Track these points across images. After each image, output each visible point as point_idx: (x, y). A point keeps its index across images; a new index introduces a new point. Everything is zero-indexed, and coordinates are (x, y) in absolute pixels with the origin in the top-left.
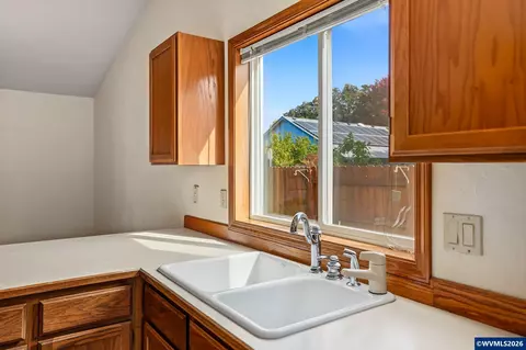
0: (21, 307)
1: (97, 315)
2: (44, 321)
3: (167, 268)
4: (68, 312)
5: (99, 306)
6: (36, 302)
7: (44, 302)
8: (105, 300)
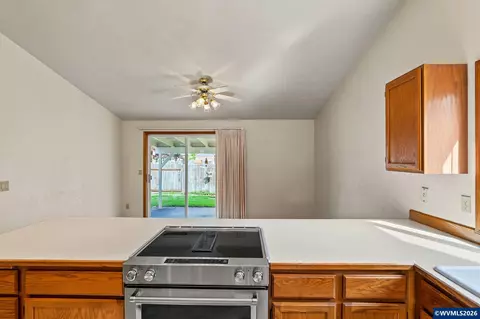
0: (333, 276)
1: (380, 293)
2: (347, 290)
3: (443, 268)
4: (362, 287)
5: (383, 287)
6: (340, 274)
7: (347, 277)
8: (386, 283)
